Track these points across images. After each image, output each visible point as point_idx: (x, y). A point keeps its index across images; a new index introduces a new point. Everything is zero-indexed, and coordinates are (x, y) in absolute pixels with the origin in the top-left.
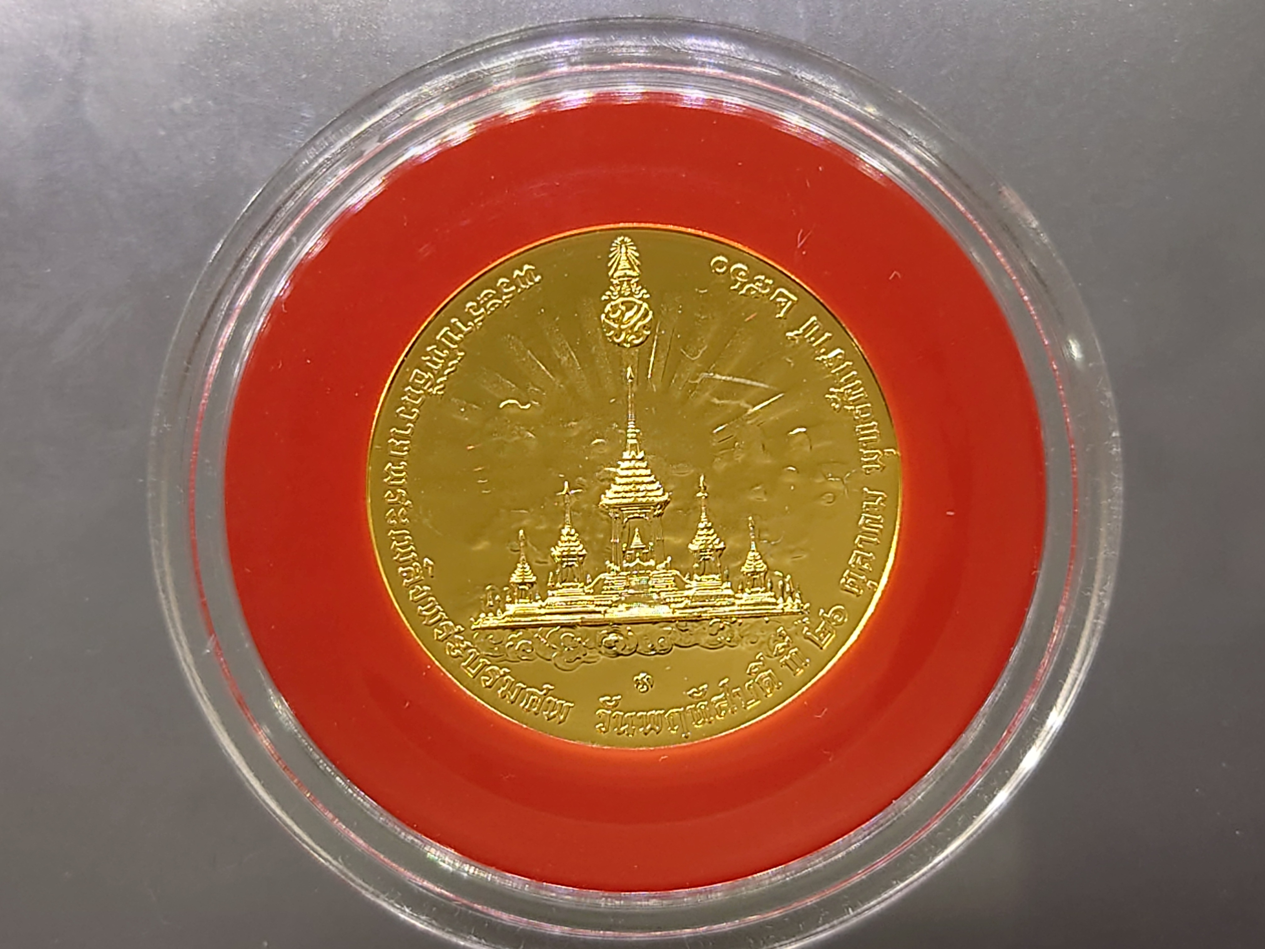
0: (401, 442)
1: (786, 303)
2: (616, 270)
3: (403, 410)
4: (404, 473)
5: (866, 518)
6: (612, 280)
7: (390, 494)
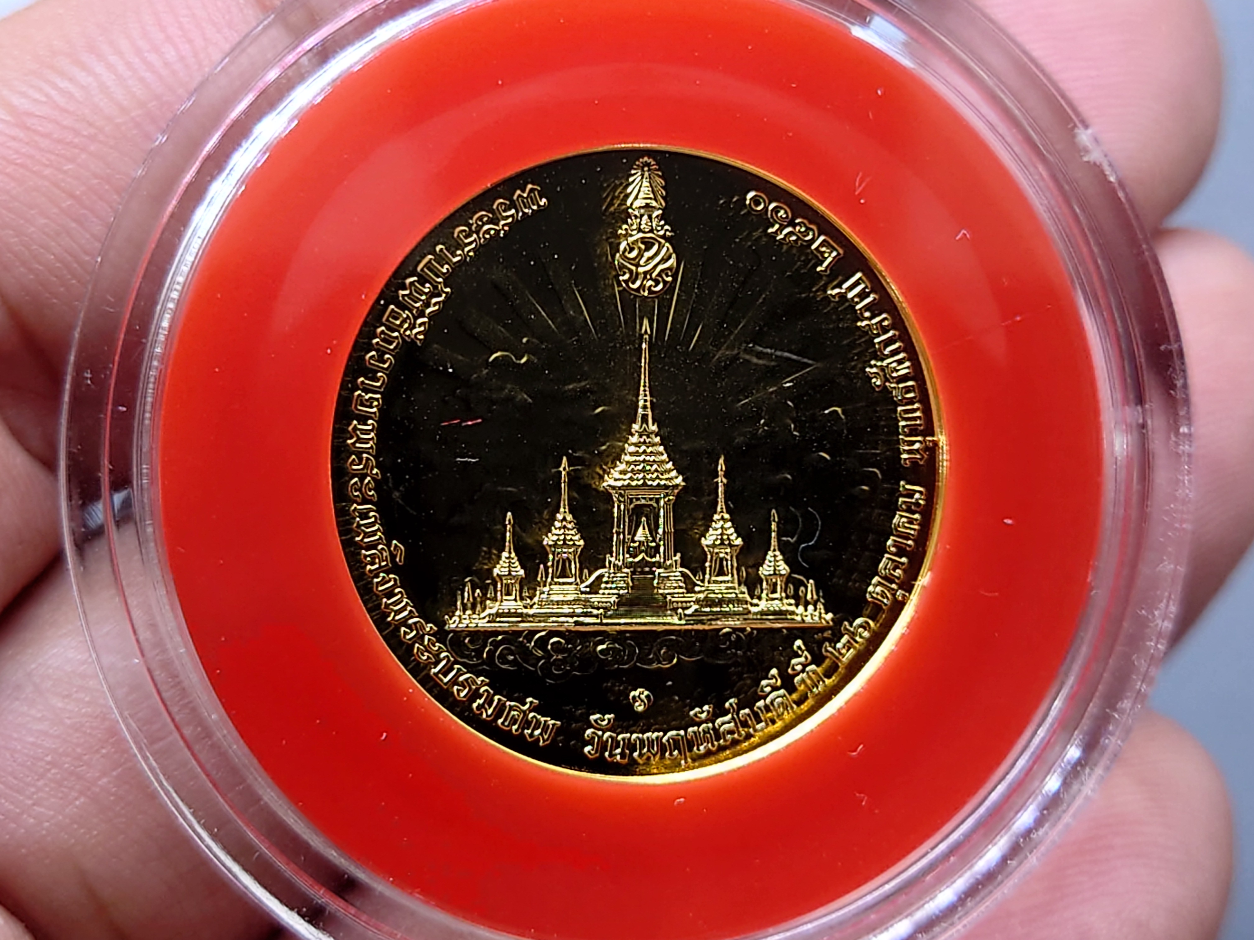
0: (370, 395)
1: (830, 253)
2: (636, 198)
3: (373, 356)
4: (372, 435)
5: (902, 516)
6: (630, 211)
7: (354, 460)
